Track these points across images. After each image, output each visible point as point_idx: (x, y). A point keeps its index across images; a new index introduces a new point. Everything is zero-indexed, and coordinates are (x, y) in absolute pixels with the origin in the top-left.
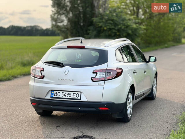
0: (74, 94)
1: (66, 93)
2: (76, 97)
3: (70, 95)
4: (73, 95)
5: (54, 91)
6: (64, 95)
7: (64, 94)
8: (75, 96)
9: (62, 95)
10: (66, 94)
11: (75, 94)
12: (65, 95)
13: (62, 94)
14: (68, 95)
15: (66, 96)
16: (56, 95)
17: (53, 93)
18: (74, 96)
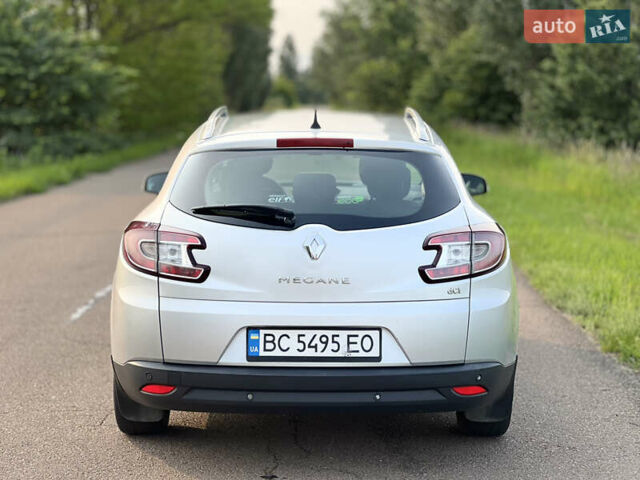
0: (352, 339)
1: (317, 338)
2: (360, 349)
3: (333, 342)
4: (349, 343)
5: (262, 332)
6: (310, 346)
7: (307, 340)
8: (357, 347)
9: (301, 346)
10: (316, 341)
11: (358, 340)
12: (313, 344)
13: (299, 341)
14: (326, 343)
15: (316, 347)
16: (270, 346)
17: (258, 341)
18: (352, 347)
